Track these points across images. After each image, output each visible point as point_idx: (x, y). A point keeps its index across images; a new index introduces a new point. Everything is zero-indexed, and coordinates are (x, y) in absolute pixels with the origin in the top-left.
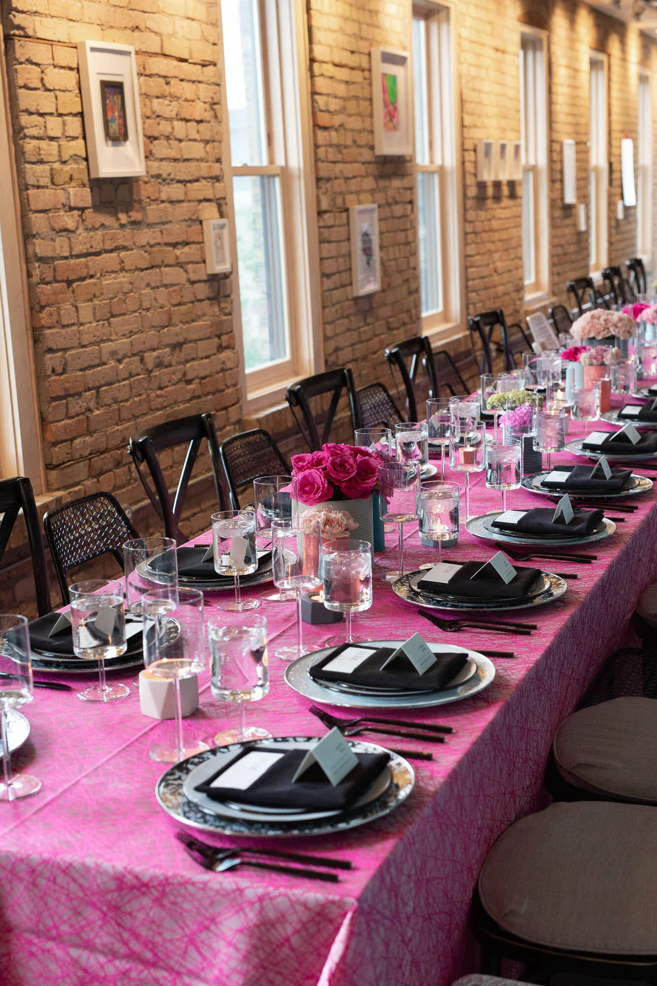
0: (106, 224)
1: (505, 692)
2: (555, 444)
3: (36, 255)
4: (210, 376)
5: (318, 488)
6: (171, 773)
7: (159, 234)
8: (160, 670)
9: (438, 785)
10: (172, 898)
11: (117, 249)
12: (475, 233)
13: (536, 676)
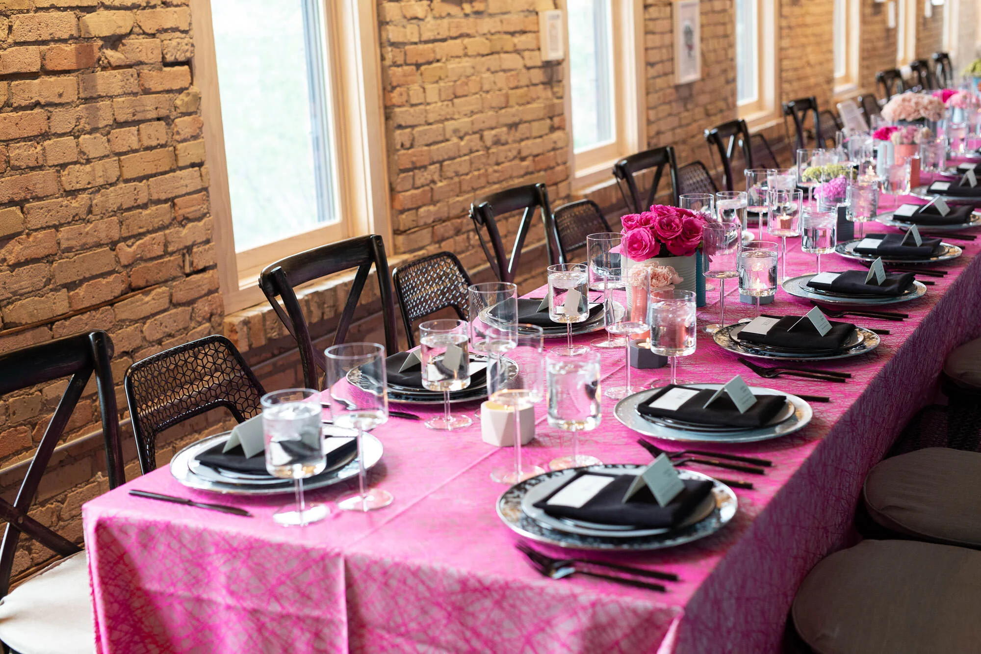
0: (452, 13)
1: (821, 432)
2: (867, 214)
3: (389, 41)
4: (542, 154)
5: (646, 246)
6: (511, 492)
7: (499, 23)
8: (502, 398)
9: (758, 511)
10: (511, 602)
11: (461, 36)
12: (790, 28)
13: (850, 420)
